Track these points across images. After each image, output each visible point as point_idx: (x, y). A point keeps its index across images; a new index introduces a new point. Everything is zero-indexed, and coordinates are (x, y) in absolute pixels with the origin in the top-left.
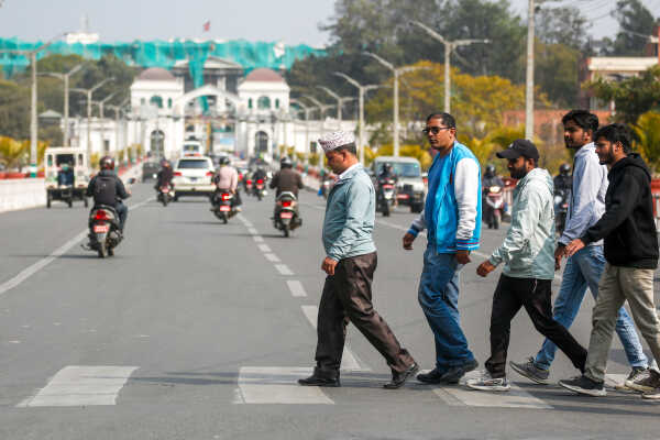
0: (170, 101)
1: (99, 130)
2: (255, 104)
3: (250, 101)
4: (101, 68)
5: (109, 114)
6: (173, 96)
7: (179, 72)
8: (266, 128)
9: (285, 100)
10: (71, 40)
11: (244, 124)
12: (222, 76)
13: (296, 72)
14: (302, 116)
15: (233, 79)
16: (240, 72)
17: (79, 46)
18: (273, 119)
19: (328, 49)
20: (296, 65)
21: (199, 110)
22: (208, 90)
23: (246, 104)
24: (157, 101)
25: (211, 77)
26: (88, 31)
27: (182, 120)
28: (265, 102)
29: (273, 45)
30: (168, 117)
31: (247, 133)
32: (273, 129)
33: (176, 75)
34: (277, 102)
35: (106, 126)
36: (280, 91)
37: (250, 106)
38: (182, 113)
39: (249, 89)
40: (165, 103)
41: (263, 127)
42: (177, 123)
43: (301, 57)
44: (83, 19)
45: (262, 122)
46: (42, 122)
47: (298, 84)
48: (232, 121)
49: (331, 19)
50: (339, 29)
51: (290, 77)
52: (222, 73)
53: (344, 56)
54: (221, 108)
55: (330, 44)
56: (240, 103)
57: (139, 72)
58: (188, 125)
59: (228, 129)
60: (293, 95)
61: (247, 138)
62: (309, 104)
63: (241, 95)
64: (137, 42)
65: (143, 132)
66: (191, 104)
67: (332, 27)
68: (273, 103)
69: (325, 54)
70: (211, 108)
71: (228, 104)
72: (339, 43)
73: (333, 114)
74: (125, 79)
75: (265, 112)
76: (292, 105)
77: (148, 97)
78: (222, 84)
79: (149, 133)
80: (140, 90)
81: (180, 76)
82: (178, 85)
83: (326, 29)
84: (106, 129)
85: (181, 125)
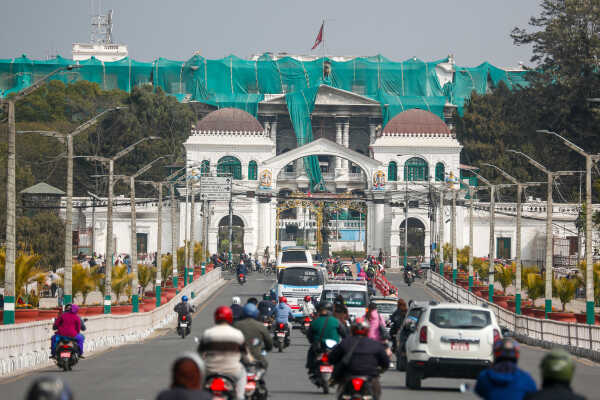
0: (253, 166)
1: (128, 216)
2: (401, 172)
3: (393, 166)
4: (134, 107)
5: (145, 192)
6: (260, 157)
7: (268, 113)
8: (421, 214)
9: (453, 165)
10: (80, 55)
11: (381, 207)
12: (343, 121)
13: (473, 117)
14: (484, 195)
15: (364, 125)
18: (433, 200)
19: (529, 74)
20: (473, 103)
21: (303, 180)
22: (320, 147)
23: (385, 170)
24: (230, 167)
25: (323, 124)
26: (111, 40)
27: (273, 201)
28: (417, 168)
29: (435, 65)
30: (250, 194)
31: (388, 219)
32: (432, 218)
33: (262, 120)
34: (440, 167)
35: (139, 209)
36: (444, 150)
37: (393, 175)
38: (274, 188)
39: (391, 147)
40: (245, 170)
41: (414, 213)
42: (266, 205)
43: (484, 89)
44: (100, 20)
45: (415, 204)
46: (25, 203)
47: (477, 137)
48: (359, 202)
49: (535, 22)
50: (547, 40)
51: (462, 125)
52: (344, 114)
53: (558, 87)
54: (343, 175)
55: (533, 66)
56: (374, 170)
57: (201, 115)
58: (283, 208)
59: (354, 214)
60: (465, 157)
61: (387, 232)
62: (494, 177)
63: (378, 156)
65: (207, 222)
66: (290, 169)
67: (537, 36)
68: (432, 172)
69: (525, 84)
70: (326, 176)
72: (550, 64)
73: (540, 193)
74: (176, 127)
75: (419, 187)
76: (465, 173)
77: (214, 158)
78: (343, 136)
79: (216, 220)
80: (202, 147)
81: (271, 120)
82: (266, 140)
83: (527, 40)
84: (139, 216)
85: (270, 209)
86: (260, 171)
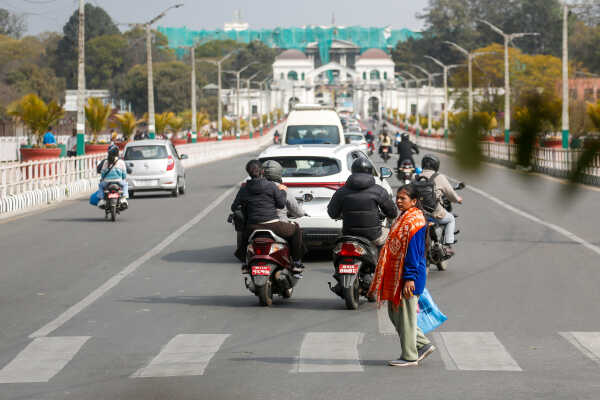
0: (303, 75)
1: (247, 98)
2: (368, 76)
3: (364, 74)
4: (251, 50)
5: (254, 86)
6: (306, 71)
7: (311, 51)
8: (376, 94)
9: (391, 73)
10: (228, 28)
11: (360, 92)
12: (343, 54)
13: (399, 51)
14: (403, 85)
15: (352, 55)
16: (357, 51)
17: (233, 32)
18: (382, 88)
19: (423, 33)
20: (400, 46)
21: (326, 80)
22: (332, 66)
23: (361, 76)
24: (293, 75)
25: (335, 56)
26: (241, 21)
27: (313, 90)
28: (376, 74)
29: (383, 29)
30: (302, 87)
31: (363, 97)
32: (382, 95)
33: (307, 55)
34: (385, 74)
35: (252, 95)
36: (387, 66)
37: (364, 77)
38: (313, 84)
39: (364, 65)
40: (299, 77)
41: (374, 94)
42: (309, 92)
43: (403, 39)
44: (236, 12)
45: (374, 90)
46: (202, 93)
47: (401, 60)
48: (351, 90)
49: (425, 10)
50: (431, 17)
51: (395, 55)
52: (343, 51)
53: (435, 38)
54: (343, 78)
55: (425, 29)
56: (357, 76)
57: (280, 52)
58: (318, 93)
59: (349, 95)
60: (397, 69)
61: (362, 103)
62: (408, 77)
63: (358, 69)
64: (277, 29)
65: (283, 100)
66: (320, 76)
67: (425, 16)
68: (382, 76)
69: (421, 37)
70: (336, 79)
71: (349, 76)
72: (432, 28)
73: (426, 83)
74: (268, 58)
75: (376, 82)
76: (396, 76)
77: (286, 72)
78: (343, 61)
79: (287, 100)
80: (280, 67)
81: (311, 54)
82: (310, 62)
83: (422, 17)
84: (252, 98)
85: (312, 93)
86: (306, 77)
